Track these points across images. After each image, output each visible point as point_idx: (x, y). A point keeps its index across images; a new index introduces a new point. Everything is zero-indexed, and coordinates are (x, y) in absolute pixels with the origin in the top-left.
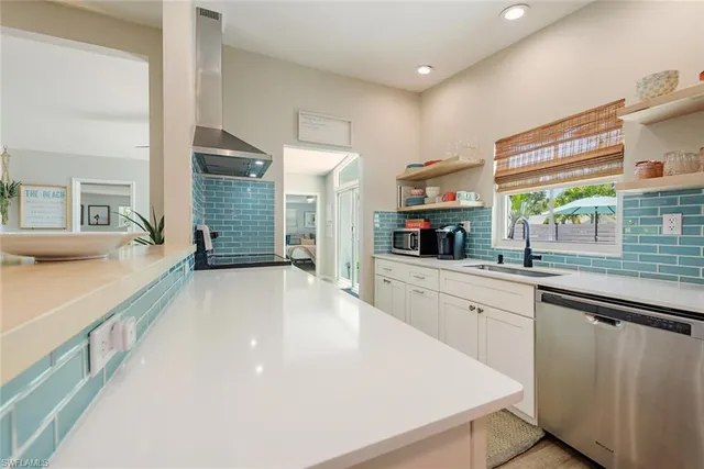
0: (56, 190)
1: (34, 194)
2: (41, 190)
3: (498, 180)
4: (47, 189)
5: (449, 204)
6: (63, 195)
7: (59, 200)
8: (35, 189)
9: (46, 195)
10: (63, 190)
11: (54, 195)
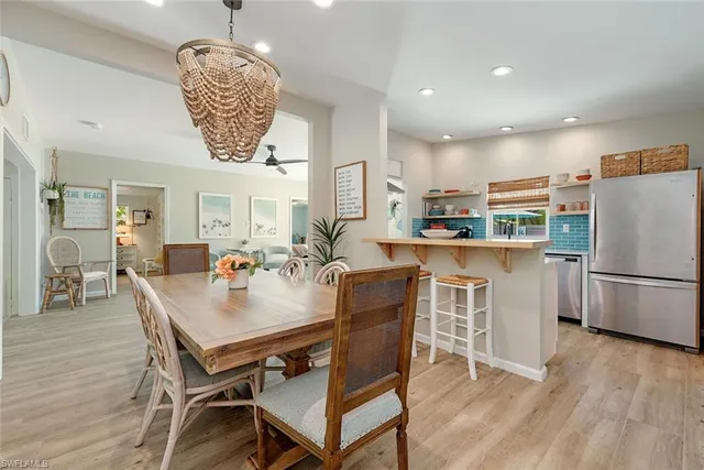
0: (96, 191)
1: (75, 195)
2: (82, 191)
3: (490, 204)
4: (88, 190)
5: (464, 216)
6: (103, 197)
7: (99, 201)
8: (77, 189)
9: (86, 195)
10: (105, 192)
11: (94, 196)
